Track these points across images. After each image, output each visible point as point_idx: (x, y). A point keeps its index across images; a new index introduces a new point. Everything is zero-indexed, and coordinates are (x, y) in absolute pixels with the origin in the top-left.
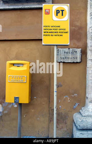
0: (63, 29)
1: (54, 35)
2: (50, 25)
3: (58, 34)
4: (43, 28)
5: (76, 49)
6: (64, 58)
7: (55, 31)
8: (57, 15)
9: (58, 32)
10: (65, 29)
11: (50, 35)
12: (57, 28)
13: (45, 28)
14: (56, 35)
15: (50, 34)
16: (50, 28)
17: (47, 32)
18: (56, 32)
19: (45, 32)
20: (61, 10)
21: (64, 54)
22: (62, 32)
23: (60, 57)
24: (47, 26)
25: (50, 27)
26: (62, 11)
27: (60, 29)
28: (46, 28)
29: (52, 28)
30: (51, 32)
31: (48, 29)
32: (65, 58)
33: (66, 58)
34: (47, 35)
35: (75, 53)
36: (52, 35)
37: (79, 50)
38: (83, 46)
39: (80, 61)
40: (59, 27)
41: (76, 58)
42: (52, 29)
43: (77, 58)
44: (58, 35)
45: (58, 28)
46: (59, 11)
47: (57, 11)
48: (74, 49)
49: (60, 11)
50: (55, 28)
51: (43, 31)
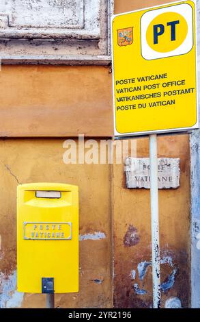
0: (176, 83)
1: (148, 105)
2: (136, 77)
3: (161, 99)
4: (115, 87)
5: (168, 159)
6: (142, 180)
7: (152, 91)
8: (156, 42)
9: (159, 94)
10: (183, 82)
11: (137, 106)
12: (156, 82)
13: (120, 87)
14: (154, 104)
15: (136, 102)
16: (137, 84)
17: (128, 99)
18: (153, 96)
19: (120, 100)
20: (168, 24)
21: (142, 170)
22: (174, 93)
23: (134, 177)
24: (125, 82)
25: (136, 80)
26: (173, 25)
27: (167, 84)
28: (124, 86)
29: (142, 84)
30: (139, 97)
31: (129, 90)
32: (144, 179)
33: (148, 179)
34: (126, 108)
35: (166, 168)
36: (142, 106)
37: (175, 162)
38: (180, 152)
39: (179, 185)
40: (164, 76)
41: (168, 179)
42: (142, 88)
43: (170, 179)
44: (162, 104)
45: (161, 81)
46: (162, 27)
47: (155, 27)
48: (165, 159)
49: (165, 25)
50: (151, 82)
51: (115, 96)
